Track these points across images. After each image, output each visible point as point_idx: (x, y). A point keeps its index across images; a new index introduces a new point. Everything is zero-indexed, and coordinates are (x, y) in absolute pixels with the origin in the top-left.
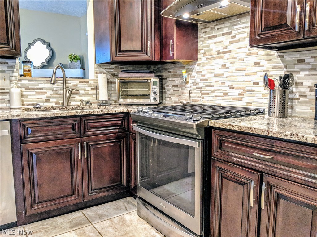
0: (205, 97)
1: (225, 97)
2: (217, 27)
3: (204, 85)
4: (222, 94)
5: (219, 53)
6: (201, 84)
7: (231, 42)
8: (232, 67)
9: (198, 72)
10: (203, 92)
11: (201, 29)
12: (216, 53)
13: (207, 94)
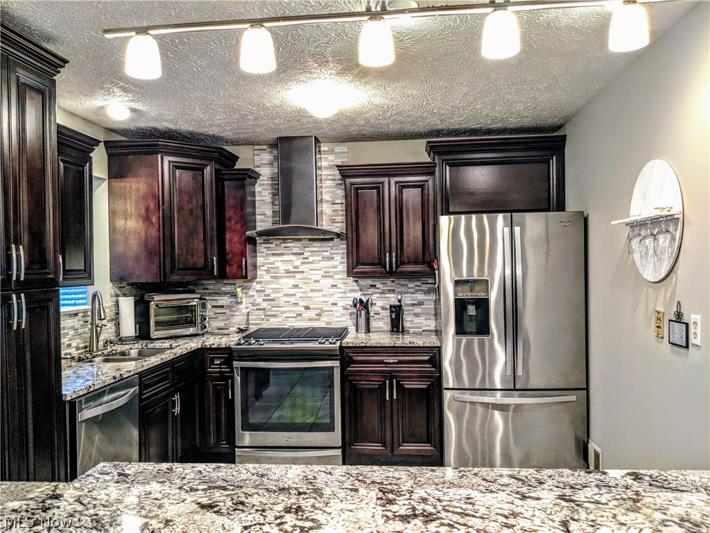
0: (271, 320)
1: (299, 318)
2: (283, 245)
3: (268, 305)
4: (295, 315)
5: (288, 272)
6: (264, 305)
7: (303, 263)
8: (305, 288)
9: (257, 291)
10: (268, 313)
11: (261, 243)
12: (284, 272)
13: (275, 316)
